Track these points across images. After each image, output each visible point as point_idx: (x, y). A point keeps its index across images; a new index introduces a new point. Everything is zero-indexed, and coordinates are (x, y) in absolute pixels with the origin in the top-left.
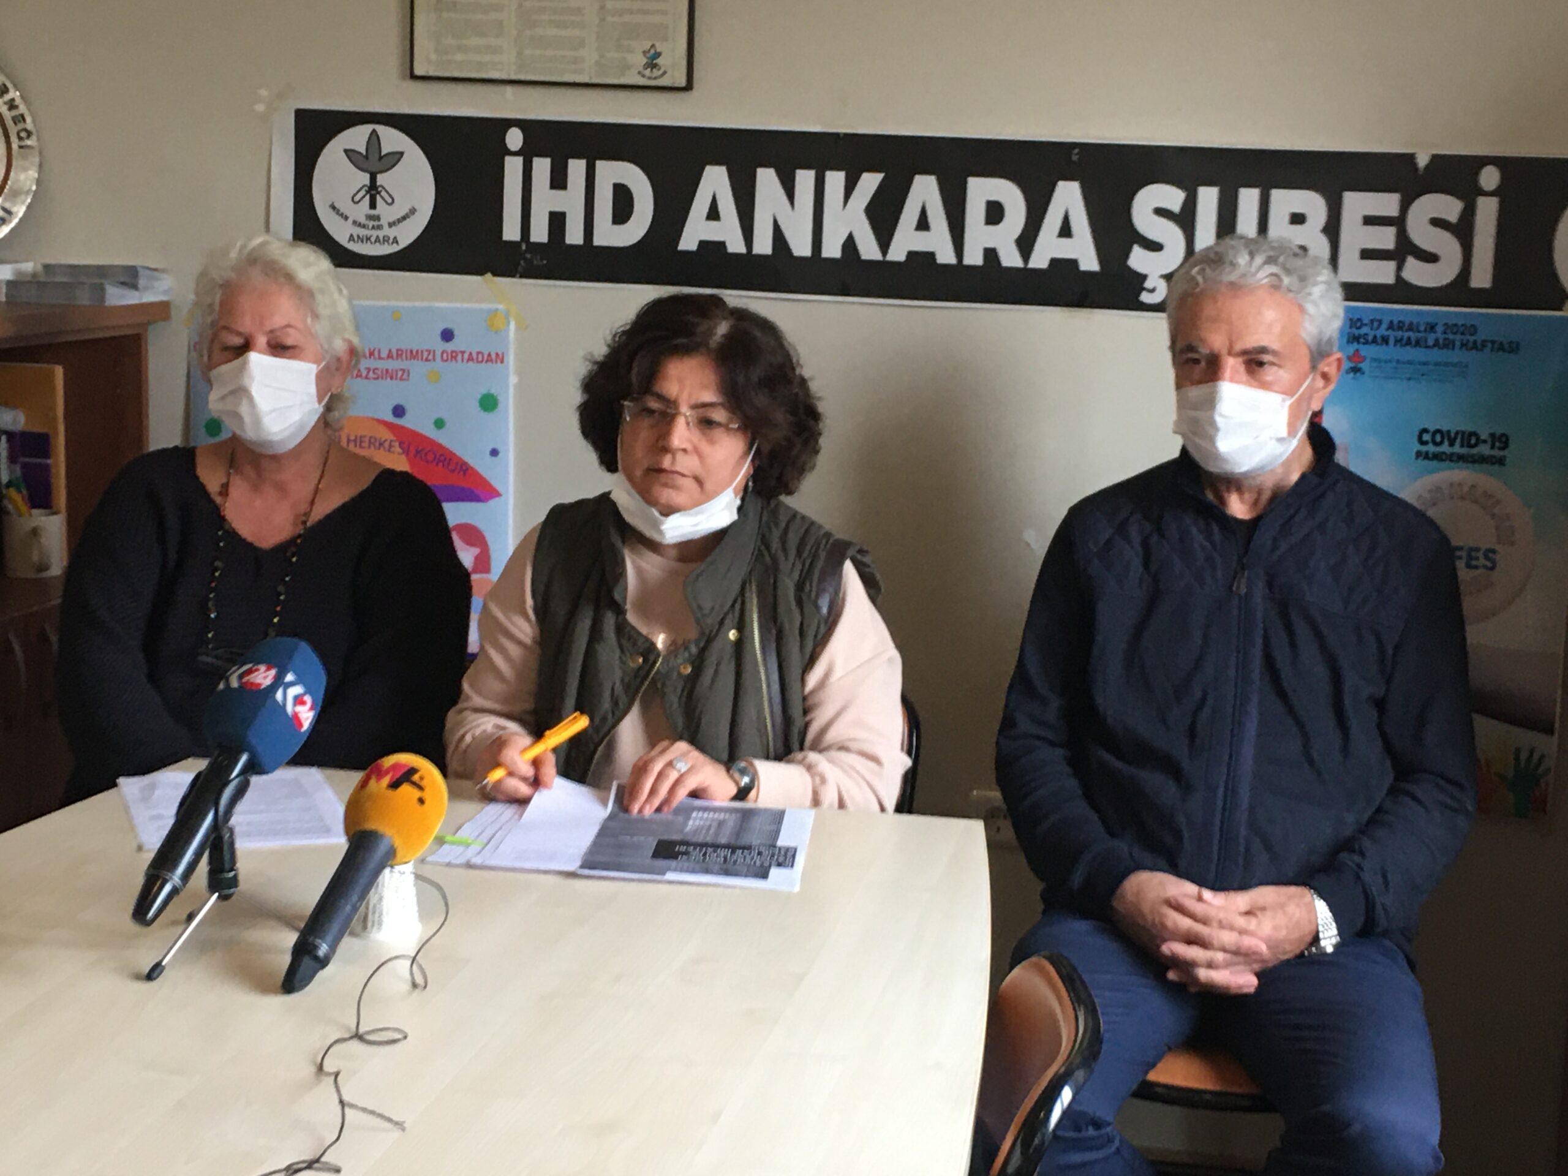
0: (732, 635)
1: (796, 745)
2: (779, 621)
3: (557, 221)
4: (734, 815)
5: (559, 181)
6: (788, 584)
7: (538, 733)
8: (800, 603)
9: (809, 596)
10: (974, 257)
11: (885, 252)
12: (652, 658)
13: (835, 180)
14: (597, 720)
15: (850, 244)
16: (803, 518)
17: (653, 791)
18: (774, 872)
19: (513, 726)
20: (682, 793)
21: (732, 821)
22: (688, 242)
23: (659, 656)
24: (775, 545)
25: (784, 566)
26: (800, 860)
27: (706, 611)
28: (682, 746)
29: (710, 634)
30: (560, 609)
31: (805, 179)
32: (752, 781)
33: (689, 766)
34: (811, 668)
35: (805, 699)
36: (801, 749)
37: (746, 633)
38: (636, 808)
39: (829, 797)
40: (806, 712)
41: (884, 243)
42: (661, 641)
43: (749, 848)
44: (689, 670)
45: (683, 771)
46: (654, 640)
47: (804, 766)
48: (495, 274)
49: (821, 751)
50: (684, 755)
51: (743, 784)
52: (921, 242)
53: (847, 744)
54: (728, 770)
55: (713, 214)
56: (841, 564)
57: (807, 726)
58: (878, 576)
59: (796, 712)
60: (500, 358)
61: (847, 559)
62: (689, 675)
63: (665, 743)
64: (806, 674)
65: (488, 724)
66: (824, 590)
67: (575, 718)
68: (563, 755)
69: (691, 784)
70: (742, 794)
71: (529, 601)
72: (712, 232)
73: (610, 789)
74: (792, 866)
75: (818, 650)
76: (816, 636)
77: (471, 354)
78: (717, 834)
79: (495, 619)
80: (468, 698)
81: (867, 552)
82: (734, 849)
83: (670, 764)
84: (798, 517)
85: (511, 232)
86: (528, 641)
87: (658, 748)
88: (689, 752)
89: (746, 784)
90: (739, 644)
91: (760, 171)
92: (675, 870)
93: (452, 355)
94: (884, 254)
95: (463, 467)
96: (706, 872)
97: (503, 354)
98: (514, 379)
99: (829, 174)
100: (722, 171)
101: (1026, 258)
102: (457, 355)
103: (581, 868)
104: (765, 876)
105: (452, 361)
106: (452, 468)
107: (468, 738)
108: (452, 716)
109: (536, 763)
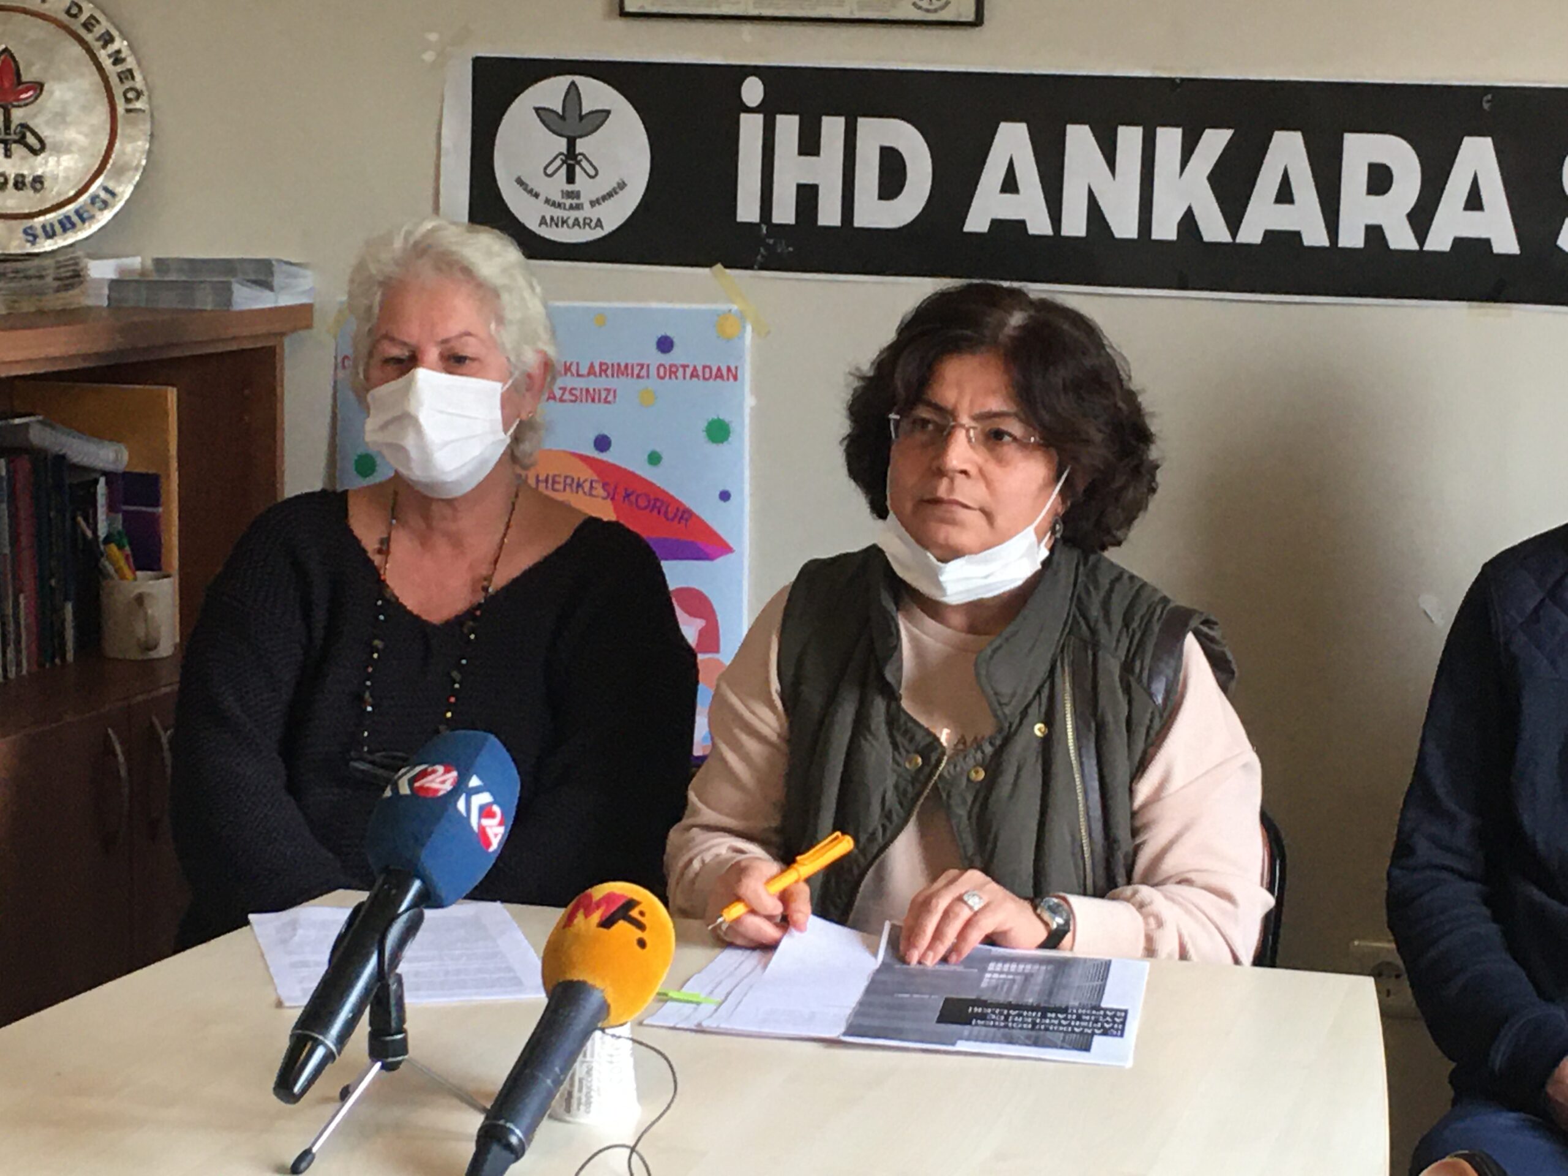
0: (1039, 729)
1: (1121, 879)
2: (1099, 713)
3: (807, 195)
4: (1044, 968)
5: (809, 145)
6: (1111, 664)
7: (787, 858)
8: (1127, 689)
9: (1139, 680)
10: (1352, 237)
11: (1234, 233)
12: (934, 759)
13: (1169, 139)
14: (863, 842)
15: (1188, 223)
16: (1132, 578)
17: (938, 935)
18: (1098, 1041)
19: (754, 850)
20: (975, 937)
21: (1041, 973)
22: (977, 222)
23: (943, 755)
24: (1095, 612)
26: (1133, 1026)
27: (1004, 700)
28: (975, 876)
29: (1010, 727)
30: (813, 696)
31: (1130, 138)
32: (1067, 923)
33: (986, 899)
34: (1141, 776)
35: (1134, 814)
36: (1129, 881)
37: (1057, 726)
38: (915, 956)
39: (1168, 945)
40: (1135, 832)
41: (1234, 218)
42: (946, 736)
43: (1065, 1010)
44: (982, 775)
45: (976, 908)
46: (938, 735)
47: (1133, 904)
48: (727, 266)
49: (1154, 885)
50: (980, 887)
51: (1054, 926)
52: (1283, 219)
53: (1192, 876)
54: (1035, 908)
55: (1010, 185)
56: (1184, 636)
57: (1137, 850)
58: (1230, 656)
59: (1122, 832)
60: (733, 374)
61: (1188, 632)
62: (983, 780)
63: (953, 872)
64: (1135, 781)
65: (722, 846)
66: (1160, 673)
69: (987, 925)
70: (1054, 939)
71: (775, 685)
72: (1008, 208)
73: (880, 933)
74: (1122, 1035)
75: (1150, 750)
76: (1148, 734)
77: (695, 369)
78: (1023, 990)
79: (732, 709)
80: (696, 812)
81: (1215, 623)
82: (1044, 1011)
83: (960, 899)
84: (1126, 576)
85: (748, 211)
86: (774, 737)
87: (942, 881)
88: (987, 883)
89: (1058, 925)
90: (1047, 743)
91: (1070, 128)
92: (968, 1039)
93: (670, 371)
94: (1234, 235)
95: (684, 515)
96: (1011, 1041)
97: (736, 368)
98: (750, 401)
99: (1161, 132)
100: (1021, 129)
101: (1421, 238)
102: (677, 370)
103: (845, 1034)
104: (1087, 1048)
105: (670, 377)
106: (670, 515)
107: (696, 865)
108: (674, 836)
109: (785, 897)
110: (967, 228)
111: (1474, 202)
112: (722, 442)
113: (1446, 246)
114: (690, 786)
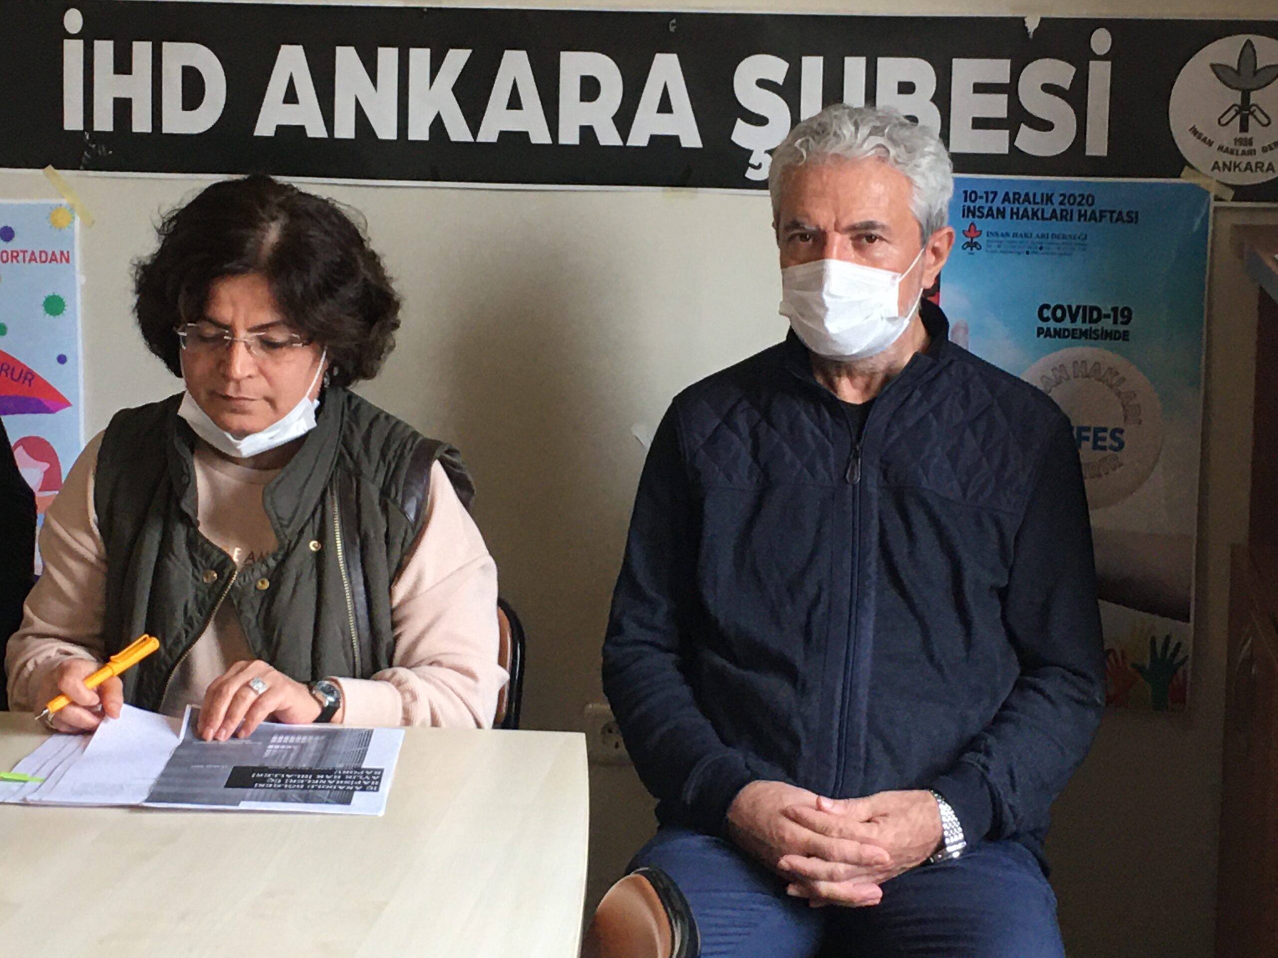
0: (313, 545)
1: (383, 662)
2: (363, 528)
3: (123, 107)
4: (317, 738)
5: (123, 65)
6: (372, 491)
8: (385, 509)
9: (395, 501)
10: (569, 136)
11: (475, 134)
12: (227, 573)
13: (420, 57)
14: (169, 642)
15: (438, 125)
16: (388, 417)
17: (229, 716)
18: (358, 796)
19: (79, 651)
20: (261, 715)
21: (314, 743)
22: (265, 127)
23: (234, 569)
24: (357, 445)
25: (368, 469)
26: (386, 785)
28: (260, 665)
29: (289, 545)
31: (388, 57)
32: (337, 701)
33: (268, 684)
34: (399, 577)
35: (393, 611)
36: (390, 665)
37: (329, 541)
38: (211, 733)
39: (421, 714)
40: (395, 625)
41: (474, 124)
42: (236, 554)
43: (331, 772)
44: (267, 585)
45: (261, 692)
46: (230, 553)
47: (393, 684)
48: (57, 167)
49: (410, 668)
50: (263, 675)
51: (327, 704)
52: (513, 122)
53: (439, 658)
54: (311, 689)
55: (291, 97)
56: (429, 466)
57: (396, 639)
58: (470, 478)
59: (384, 624)
60: (66, 257)
61: (435, 460)
62: (268, 588)
63: (242, 663)
64: (394, 583)
65: (51, 650)
66: (413, 495)
67: (145, 639)
68: (132, 681)
69: (270, 706)
70: (327, 715)
71: (93, 516)
72: (290, 116)
73: (182, 717)
74: (377, 790)
75: (405, 558)
76: (403, 545)
77: (33, 253)
78: (298, 758)
79: (57, 536)
80: (30, 623)
81: (457, 452)
82: (313, 773)
83: (247, 685)
84: (382, 416)
85: (73, 120)
86: (92, 558)
87: (233, 670)
88: (269, 671)
89: (330, 702)
90: (320, 556)
91: (339, 49)
92: (250, 799)
93: (12, 256)
94: (475, 135)
95: (28, 376)
96: (284, 800)
97: (68, 252)
98: (81, 279)
99: (414, 53)
100: (298, 50)
101: (624, 136)
102: (18, 255)
103: (147, 801)
104: (347, 801)
105: (12, 261)
106: (16, 376)
107: (30, 666)
108: (12, 643)
109: (101, 691)
110: (257, 133)
111: (665, 106)
112: (58, 314)
113: (644, 142)
114: (25, 602)
